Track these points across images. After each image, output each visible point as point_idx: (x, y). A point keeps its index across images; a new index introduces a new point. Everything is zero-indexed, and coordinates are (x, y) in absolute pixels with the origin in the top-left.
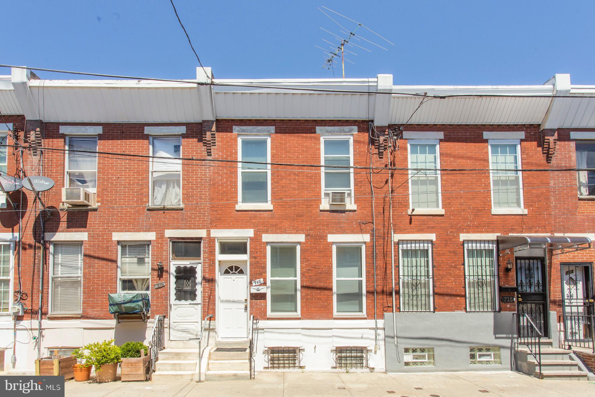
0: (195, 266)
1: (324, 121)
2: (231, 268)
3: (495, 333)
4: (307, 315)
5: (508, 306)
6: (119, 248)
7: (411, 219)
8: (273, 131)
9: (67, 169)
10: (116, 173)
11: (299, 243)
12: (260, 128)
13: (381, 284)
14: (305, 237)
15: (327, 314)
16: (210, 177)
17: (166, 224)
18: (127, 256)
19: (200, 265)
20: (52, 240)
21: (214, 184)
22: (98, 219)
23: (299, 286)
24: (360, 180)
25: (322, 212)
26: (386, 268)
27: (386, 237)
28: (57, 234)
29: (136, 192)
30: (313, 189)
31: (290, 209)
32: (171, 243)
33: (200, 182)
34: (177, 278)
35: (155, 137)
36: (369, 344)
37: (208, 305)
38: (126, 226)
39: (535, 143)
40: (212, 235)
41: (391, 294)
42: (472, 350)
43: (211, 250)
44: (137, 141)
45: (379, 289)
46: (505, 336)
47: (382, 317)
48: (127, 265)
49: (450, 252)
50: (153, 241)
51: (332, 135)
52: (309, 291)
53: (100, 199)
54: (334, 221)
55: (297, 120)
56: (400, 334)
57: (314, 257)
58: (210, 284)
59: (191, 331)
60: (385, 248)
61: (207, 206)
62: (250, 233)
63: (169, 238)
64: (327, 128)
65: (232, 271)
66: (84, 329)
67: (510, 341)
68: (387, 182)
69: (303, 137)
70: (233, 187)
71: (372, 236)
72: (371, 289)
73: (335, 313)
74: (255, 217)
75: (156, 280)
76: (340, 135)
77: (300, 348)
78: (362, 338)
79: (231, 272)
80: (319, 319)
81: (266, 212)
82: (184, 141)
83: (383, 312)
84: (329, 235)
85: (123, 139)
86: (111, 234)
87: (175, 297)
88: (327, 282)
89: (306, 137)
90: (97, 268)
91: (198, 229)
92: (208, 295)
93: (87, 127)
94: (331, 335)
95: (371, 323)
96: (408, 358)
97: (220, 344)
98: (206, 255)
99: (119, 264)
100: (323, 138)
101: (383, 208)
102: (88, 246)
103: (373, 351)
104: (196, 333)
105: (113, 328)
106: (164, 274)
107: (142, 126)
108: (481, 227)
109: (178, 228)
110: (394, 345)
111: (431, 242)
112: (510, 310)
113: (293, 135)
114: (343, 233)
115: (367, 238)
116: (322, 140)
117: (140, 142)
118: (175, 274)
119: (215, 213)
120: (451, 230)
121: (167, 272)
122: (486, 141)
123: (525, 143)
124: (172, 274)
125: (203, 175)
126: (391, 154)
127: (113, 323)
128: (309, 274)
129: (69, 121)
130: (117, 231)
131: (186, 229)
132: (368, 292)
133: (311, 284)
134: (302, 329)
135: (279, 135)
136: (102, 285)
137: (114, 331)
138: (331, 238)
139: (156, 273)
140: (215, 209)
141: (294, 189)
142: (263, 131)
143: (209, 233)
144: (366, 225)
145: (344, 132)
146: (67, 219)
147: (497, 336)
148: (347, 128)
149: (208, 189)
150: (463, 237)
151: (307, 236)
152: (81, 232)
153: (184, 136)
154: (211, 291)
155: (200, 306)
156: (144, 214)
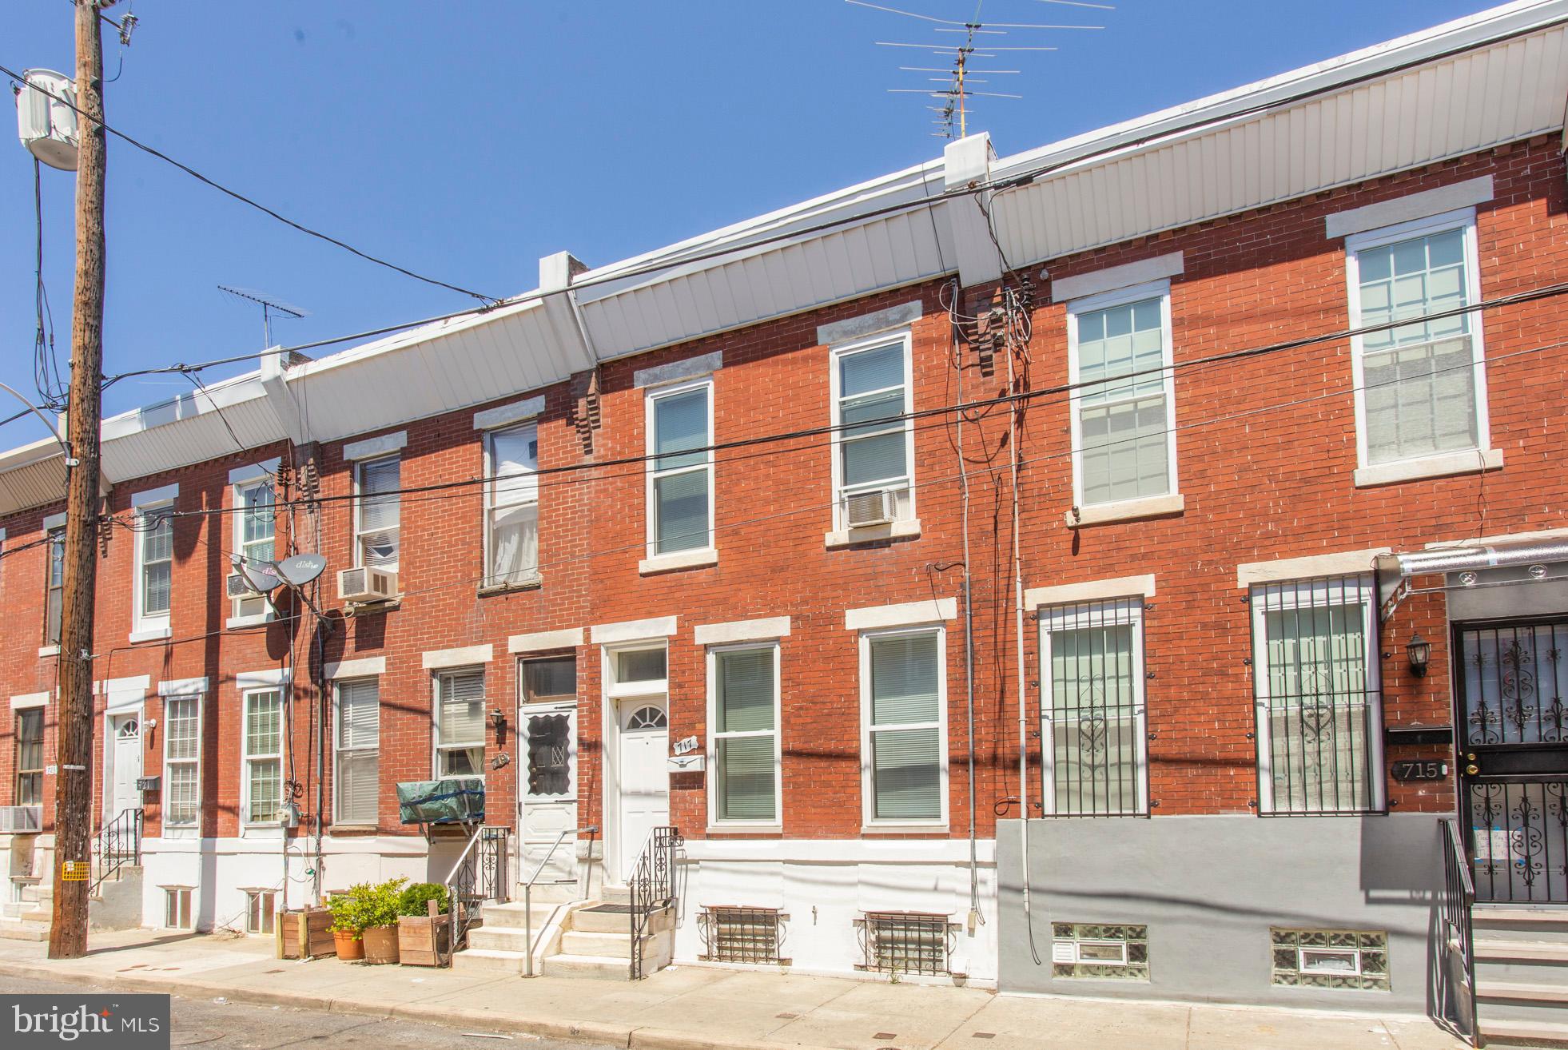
0: (565, 714)
1: (836, 306)
2: (642, 714)
3: (1366, 884)
4: (798, 826)
5: (1420, 793)
6: (436, 683)
7: (1076, 541)
8: (719, 364)
9: (357, 532)
10: (428, 525)
11: (778, 639)
12: (689, 362)
13: (990, 737)
14: (792, 622)
15: (847, 824)
16: (590, 504)
17: (510, 623)
18: (453, 700)
19: (575, 711)
20: (334, 677)
21: (598, 519)
22: (402, 626)
23: (778, 753)
24: (931, 448)
25: (832, 553)
26: (1002, 692)
27: (1000, 602)
28: (343, 664)
29: (461, 560)
30: (810, 494)
31: (755, 554)
32: (521, 665)
33: (571, 519)
34: (531, 741)
35: (495, 433)
36: (956, 909)
37: (589, 804)
38: (445, 636)
39: (1539, 206)
40: (594, 640)
41: (1015, 765)
42: (1281, 938)
43: (593, 675)
44: (461, 448)
45: (984, 751)
46: (1405, 894)
47: (991, 832)
48: (453, 719)
49: (1205, 626)
50: (490, 663)
51: (859, 340)
52: (802, 765)
53: (404, 585)
54: (860, 572)
55: (773, 322)
57: (811, 674)
58: (593, 753)
59: (559, 864)
60: (1000, 631)
61: (585, 573)
62: (665, 627)
63: (516, 654)
64: (844, 323)
65: (645, 721)
66: (382, 855)
67: (1426, 911)
68: (1004, 441)
69: (785, 363)
70: (634, 519)
71: (962, 601)
72: (960, 753)
73: (868, 821)
74: (680, 586)
75: (494, 750)
76: (880, 334)
77: (779, 912)
78: (936, 889)
79: (643, 724)
80: (826, 838)
81: (704, 571)
82: (542, 432)
83: (995, 818)
84: (848, 612)
85: (438, 451)
86: (421, 655)
87: (528, 787)
88: (846, 737)
89: (794, 361)
90: (401, 729)
91: (568, 627)
92: (588, 779)
93: (384, 438)
94: (855, 879)
95: (959, 848)
96: (1067, 951)
97: (611, 895)
98: (583, 688)
99: (436, 718)
100: (837, 353)
101: (995, 517)
102: (387, 685)
103: (965, 928)
104: (568, 869)
105: (425, 855)
106: (508, 735)
107: (469, 413)
108: (1315, 536)
109: (530, 631)
110: (1023, 914)
111: (1139, 599)
112: (1429, 806)
113: (764, 361)
114: (884, 603)
115: (948, 608)
116: (834, 358)
117: (467, 449)
118: (528, 734)
119: (600, 586)
120: (1207, 557)
121: (513, 730)
122: (1339, 244)
123: (1490, 216)
124: (523, 735)
125: (576, 501)
126: (1018, 356)
127: (421, 843)
128: (801, 720)
129: (357, 432)
130: (431, 649)
131: (545, 630)
132: (953, 761)
133: (806, 746)
134: (785, 862)
135: (732, 369)
136: (408, 765)
137: (424, 861)
138: (855, 619)
139: (494, 734)
140: (601, 576)
141: (767, 502)
142: (697, 369)
143: (587, 638)
144: (947, 571)
145: (888, 323)
146: (356, 632)
147: (1374, 894)
148: (893, 312)
149: (587, 533)
150: (1248, 573)
151: (795, 619)
152: (375, 656)
153: (542, 418)
154: (593, 770)
155: (575, 805)
156: (473, 606)
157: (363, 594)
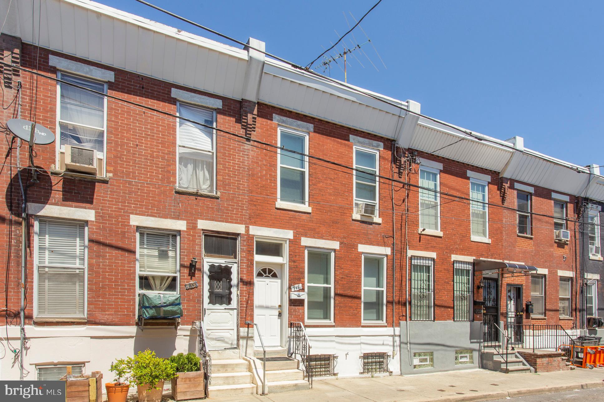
0: (230, 266)
1: (357, 130)
2: (264, 270)
3: (470, 339)
4: (340, 322)
5: (478, 317)
6: (138, 235)
7: (420, 238)
8: (312, 130)
9: (58, 119)
10: (133, 138)
11: (335, 250)
12: (299, 122)
13: (398, 295)
14: (340, 244)
15: (356, 322)
16: (249, 166)
17: (199, 212)
18: (145, 247)
19: (236, 265)
20: (38, 214)
21: (253, 175)
22: (110, 194)
23: (332, 294)
24: (384, 195)
25: (354, 222)
26: (402, 281)
27: (402, 252)
28: (47, 206)
29: (162, 168)
30: (347, 197)
31: (326, 214)
32: (203, 236)
33: (238, 170)
34: (211, 277)
35: (185, 104)
36: (388, 350)
37: (246, 310)
38: (149, 209)
39: (496, 187)
40: (251, 232)
41: (405, 304)
42: (456, 353)
43: (250, 249)
44: (162, 103)
45: (396, 299)
46: (475, 341)
47: (399, 325)
48: (145, 258)
49: (444, 269)
50: (184, 231)
51: (362, 146)
52: (342, 299)
53: (112, 169)
54: (363, 231)
55: (334, 124)
56: (412, 341)
57: (346, 265)
58: (248, 287)
59: (226, 340)
60: (402, 261)
61: (246, 199)
62: (289, 234)
63: (203, 230)
64: (359, 138)
65: (265, 273)
66: (92, 337)
67: (478, 344)
68: (404, 201)
69: (338, 142)
70: (272, 182)
71: (393, 250)
72: (391, 299)
73: (363, 322)
74: (295, 219)
75: (187, 279)
76: (369, 148)
77: (335, 356)
78: (383, 344)
79: (265, 275)
80: (350, 327)
81: (305, 215)
82: (221, 118)
83: (399, 321)
84: (359, 245)
85: (143, 97)
86: (129, 216)
87: (208, 301)
88: (357, 291)
89: (341, 144)
90: (109, 259)
91: (236, 223)
92: (246, 299)
93: (92, 67)
94: (359, 342)
95: (389, 330)
96: (416, 361)
97: (258, 353)
98: (244, 254)
99: (138, 256)
100: (355, 148)
101: (401, 225)
102: (96, 229)
103: (392, 356)
104: (231, 342)
105: (132, 337)
106: (196, 272)
107: (169, 86)
108: (464, 251)
109: (213, 220)
110: (407, 350)
111: (433, 260)
112: (480, 320)
113: (330, 138)
114: (370, 244)
115: (388, 251)
117: (166, 106)
118: (208, 273)
119: (254, 208)
120: (446, 251)
121: (200, 270)
122: (468, 178)
123: (490, 185)
124: (206, 273)
125: (240, 162)
126: (408, 176)
127: (132, 330)
128: (342, 282)
129: (66, 51)
130: (136, 214)
131: (223, 221)
132: (388, 302)
133: (344, 292)
134: (336, 336)
135: (317, 135)
136: (115, 281)
137: (133, 340)
138: (362, 248)
139: (186, 271)
140: (255, 203)
141: (330, 195)
142: (303, 127)
143: (247, 230)
144: (388, 238)
145: (373, 146)
146: (63, 188)
147: (472, 341)
148: (375, 143)
149: (247, 179)
150: (454, 257)
151: (341, 243)
152: (85, 208)
153: (219, 111)
154: (249, 295)
155: (235, 311)
156: (171, 197)
157: (91, 166)
